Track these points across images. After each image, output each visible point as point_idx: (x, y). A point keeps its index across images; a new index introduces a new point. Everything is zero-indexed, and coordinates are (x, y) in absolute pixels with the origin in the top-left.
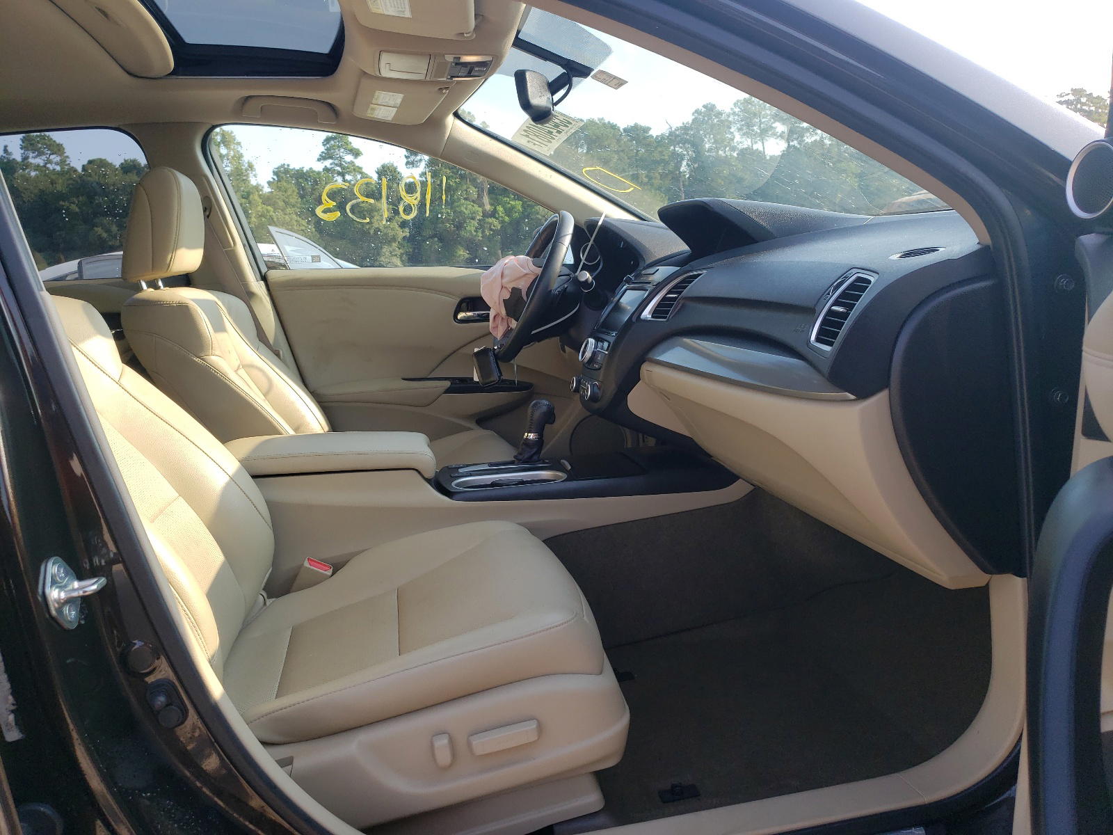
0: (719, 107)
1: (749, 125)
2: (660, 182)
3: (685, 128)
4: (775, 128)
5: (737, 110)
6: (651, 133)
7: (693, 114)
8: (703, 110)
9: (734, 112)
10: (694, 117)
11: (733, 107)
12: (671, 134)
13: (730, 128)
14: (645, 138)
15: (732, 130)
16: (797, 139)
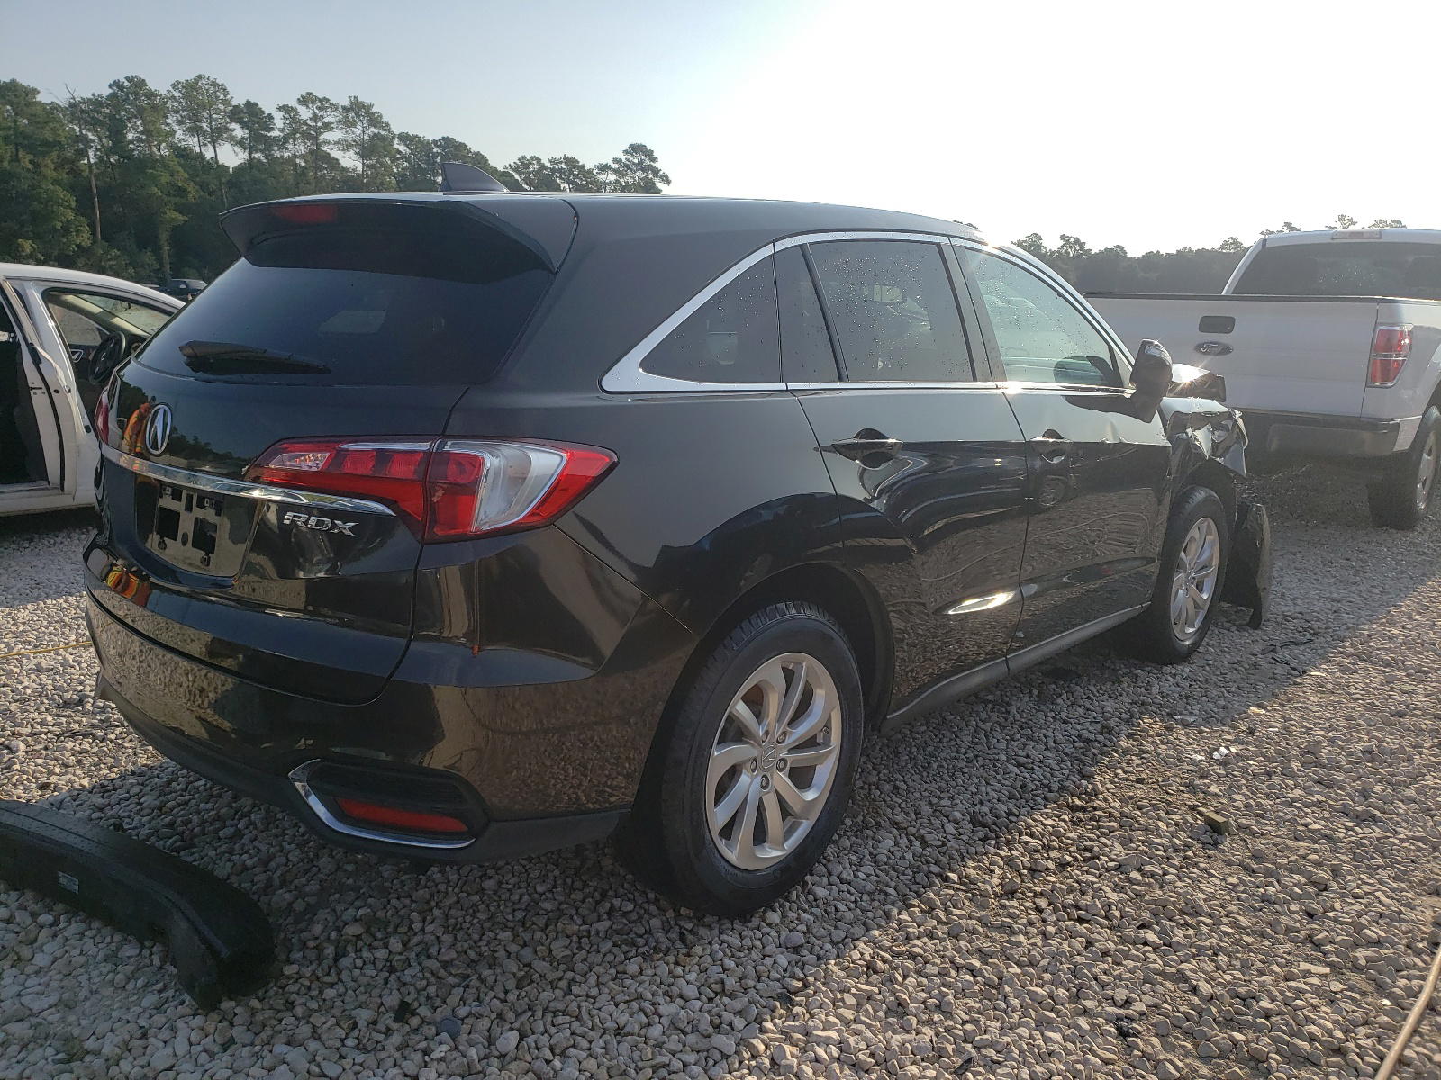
0: (152, 85)
1: (195, 119)
2: (55, 174)
3: (96, 103)
4: (233, 130)
5: (177, 94)
6: (39, 98)
7: (110, 86)
8: (126, 83)
9: (173, 97)
10: (111, 91)
11: (171, 89)
12: (73, 105)
13: (167, 118)
14: (29, 105)
15: (169, 121)
16: (262, 151)
